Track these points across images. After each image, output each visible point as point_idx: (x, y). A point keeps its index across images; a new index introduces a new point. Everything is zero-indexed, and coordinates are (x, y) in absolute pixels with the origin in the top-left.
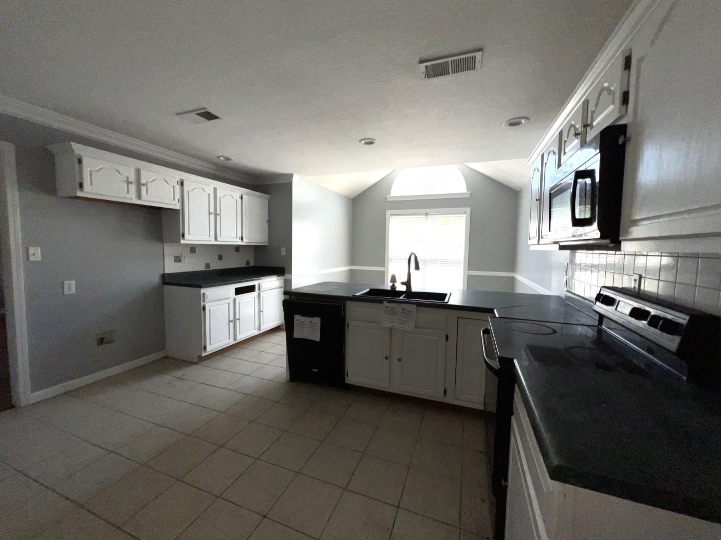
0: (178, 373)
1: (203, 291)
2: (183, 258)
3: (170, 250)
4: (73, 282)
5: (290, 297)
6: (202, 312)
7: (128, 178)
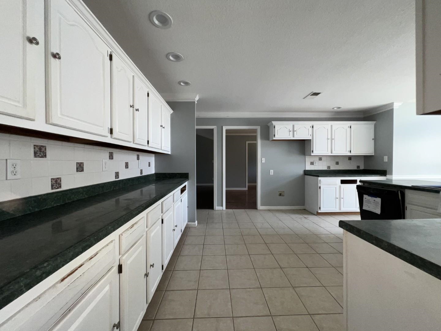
0: (306, 216)
1: (320, 178)
2: (315, 163)
3: (308, 160)
4: (272, 171)
5: (364, 184)
6: (319, 189)
7: (289, 129)
